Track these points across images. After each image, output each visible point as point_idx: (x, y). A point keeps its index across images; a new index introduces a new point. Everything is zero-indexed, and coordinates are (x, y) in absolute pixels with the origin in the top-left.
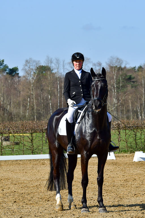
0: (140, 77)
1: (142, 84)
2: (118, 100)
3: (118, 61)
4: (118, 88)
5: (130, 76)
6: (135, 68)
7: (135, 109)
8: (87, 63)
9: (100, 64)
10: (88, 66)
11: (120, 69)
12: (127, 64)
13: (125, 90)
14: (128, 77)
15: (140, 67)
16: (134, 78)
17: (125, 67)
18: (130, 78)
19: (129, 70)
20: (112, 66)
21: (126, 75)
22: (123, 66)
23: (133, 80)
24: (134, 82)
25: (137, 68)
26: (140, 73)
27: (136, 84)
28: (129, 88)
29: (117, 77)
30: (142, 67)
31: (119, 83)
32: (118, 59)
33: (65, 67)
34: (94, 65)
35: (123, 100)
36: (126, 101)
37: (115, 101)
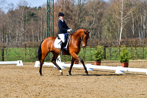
0: (39, 14)
1: (40, 19)
2: (25, 29)
3: (25, 3)
4: (25, 21)
5: (33, 13)
6: (36, 7)
7: (36, 35)
8: (4, 3)
9: (13, 5)
10: (4, 6)
11: (26, 8)
12: (31, 5)
13: (29, 22)
14: (32, 14)
15: (40, 7)
16: (35, 14)
17: (30, 7)
18: (33, 15)
19: (32, 9)
20: (21, 6)
21: (30, 13)
22: (28, 6)
24: (35, 17)
25: (37, 8)
26: (40, 11)
28: (32, 21)
29: (24, 13)
30: (41, 7)
31: (26, 17)
32: (24, 1)
34: (9, 5)
35: (28, 29)
36: (30, 30)
37: (23, 29)
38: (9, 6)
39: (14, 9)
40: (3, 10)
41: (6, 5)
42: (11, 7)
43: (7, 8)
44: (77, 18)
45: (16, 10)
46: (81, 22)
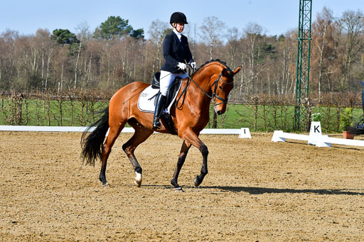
0: (281, 47)
1: (282, 55)
2: (255, 72)
3: (257, 27)
4: (255, 58)
5: (270, 46)
6: (275, 36)
7: (273, 83)
8: (221, 28)
9: (236, 31)
10: (222, 32)
11: (259, 37)
13: (263, 61)
14: (268, 47)
15: (282, 36)
16: (274, 48)
17: (265, 36)
18: (270, 48)
19: (268, 38)
20: (250, 33)
21: (266, 45)
22: (262, 34)
23: (273, 50)
24: (273, 52)
25: (278, 37)
26: (281, 43)
27: (276, 55)
28: (268, 59)
29: (255, 45)
30: (284, 36)
31: (257, 52)
32: (256, 25)
33: (197, 32)
34: (230, 31)
35: (261, 72)
36: (263, 74)
37: (251, 72)
38: (229, 33)
39: (239, 38)
40: (221, 40)
41: (225, 31)
42: (233, 35)
43: (226, 36)
44: (346, 56)
45: (241, 39)
46: (353, 62)
